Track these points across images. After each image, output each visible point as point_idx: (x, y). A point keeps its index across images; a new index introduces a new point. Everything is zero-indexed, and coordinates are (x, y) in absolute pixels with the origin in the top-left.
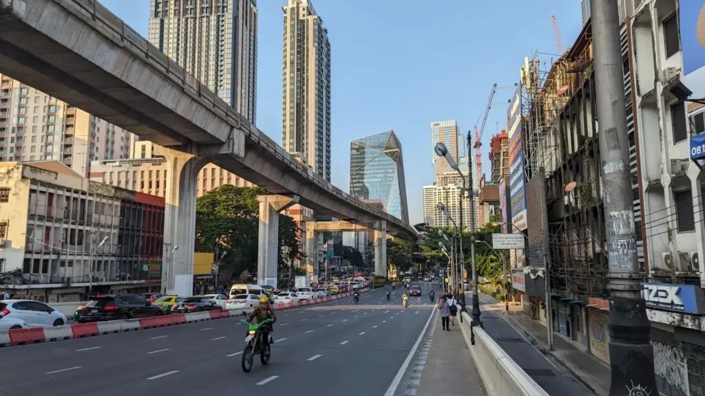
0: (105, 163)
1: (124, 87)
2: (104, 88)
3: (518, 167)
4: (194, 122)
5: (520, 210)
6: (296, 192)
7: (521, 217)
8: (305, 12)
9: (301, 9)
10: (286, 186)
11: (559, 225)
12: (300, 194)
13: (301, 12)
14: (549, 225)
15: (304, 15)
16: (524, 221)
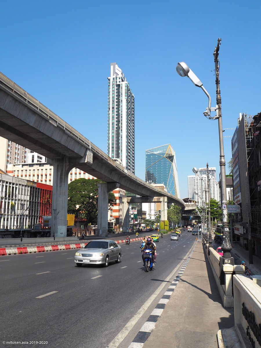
0: (14, 166)
1: (37, 132)
2: (28, 133)
3: (237, 170)
4: (68, 147)
5: (238, 193)
6: (117, 181)
7: (239, 196)
8: (120, 80)
9: (118, 78)
10: (113, 179)
11: (256, 201)
12: (120, 182)
13: (118, 80)
14: (251, 201)
15: (120, 82)
16: (240, 198)
